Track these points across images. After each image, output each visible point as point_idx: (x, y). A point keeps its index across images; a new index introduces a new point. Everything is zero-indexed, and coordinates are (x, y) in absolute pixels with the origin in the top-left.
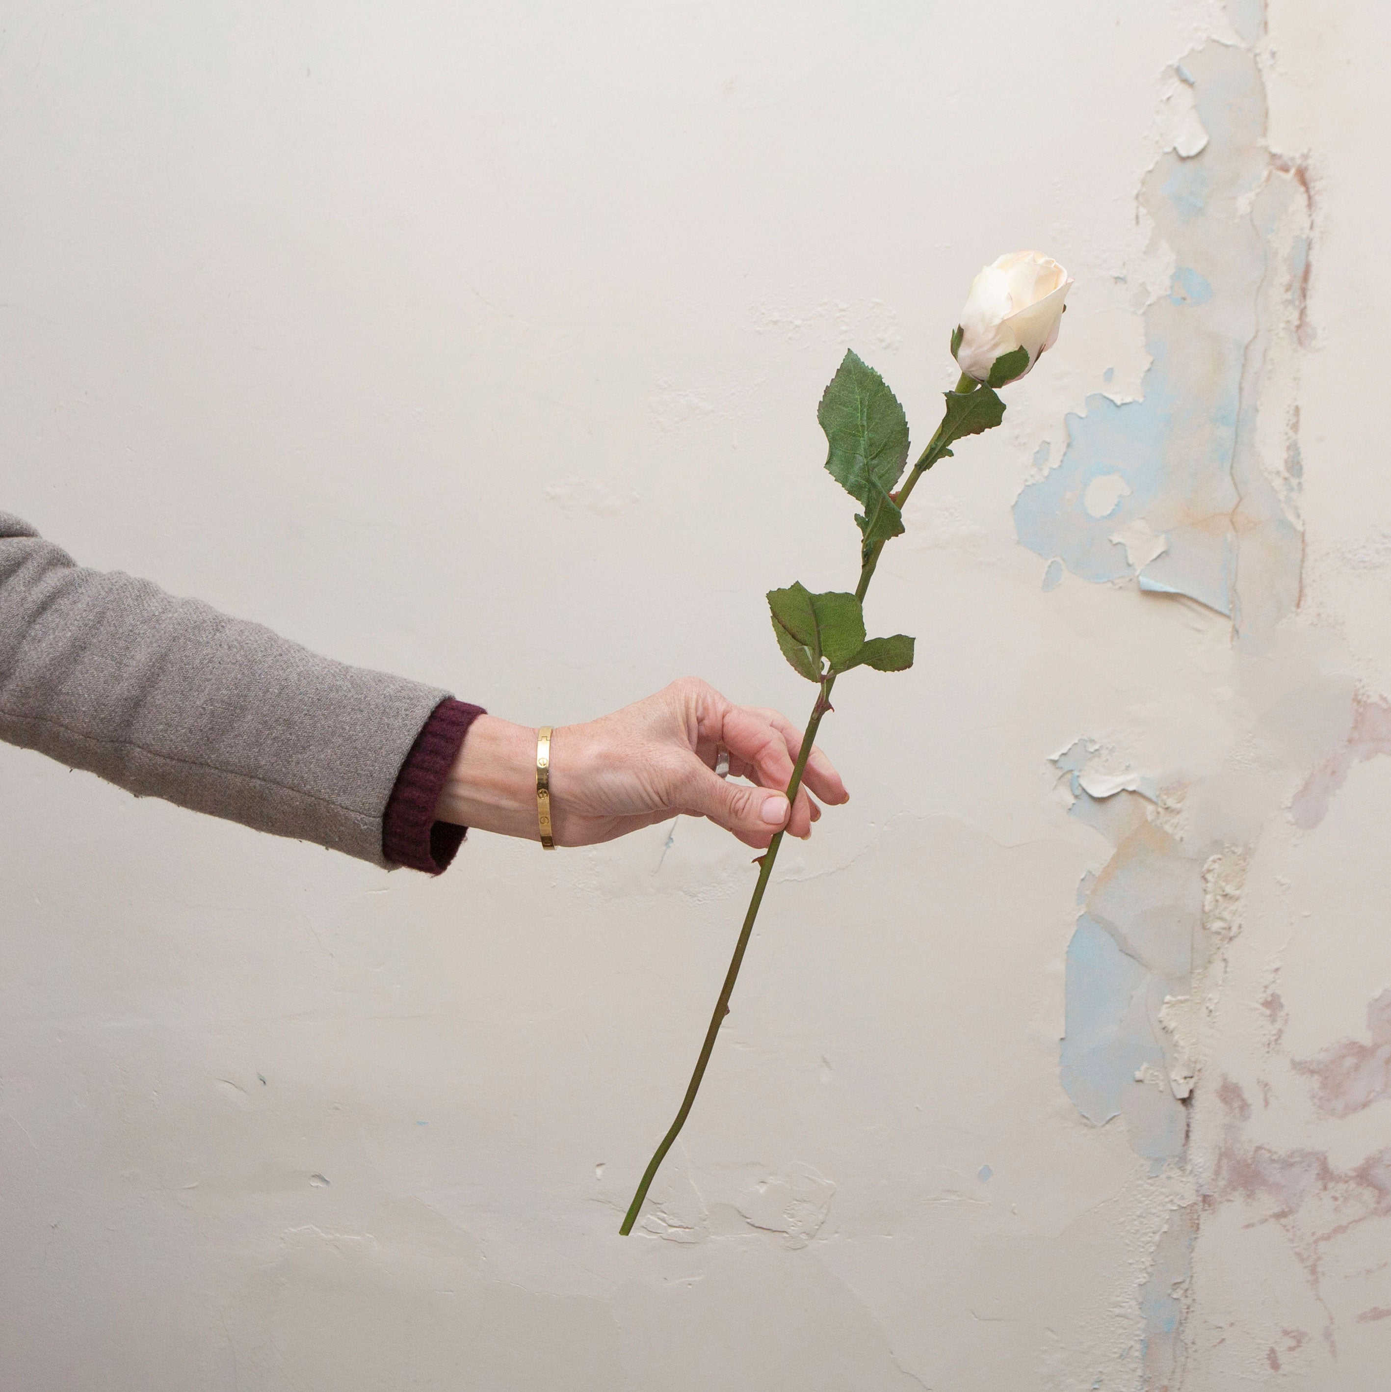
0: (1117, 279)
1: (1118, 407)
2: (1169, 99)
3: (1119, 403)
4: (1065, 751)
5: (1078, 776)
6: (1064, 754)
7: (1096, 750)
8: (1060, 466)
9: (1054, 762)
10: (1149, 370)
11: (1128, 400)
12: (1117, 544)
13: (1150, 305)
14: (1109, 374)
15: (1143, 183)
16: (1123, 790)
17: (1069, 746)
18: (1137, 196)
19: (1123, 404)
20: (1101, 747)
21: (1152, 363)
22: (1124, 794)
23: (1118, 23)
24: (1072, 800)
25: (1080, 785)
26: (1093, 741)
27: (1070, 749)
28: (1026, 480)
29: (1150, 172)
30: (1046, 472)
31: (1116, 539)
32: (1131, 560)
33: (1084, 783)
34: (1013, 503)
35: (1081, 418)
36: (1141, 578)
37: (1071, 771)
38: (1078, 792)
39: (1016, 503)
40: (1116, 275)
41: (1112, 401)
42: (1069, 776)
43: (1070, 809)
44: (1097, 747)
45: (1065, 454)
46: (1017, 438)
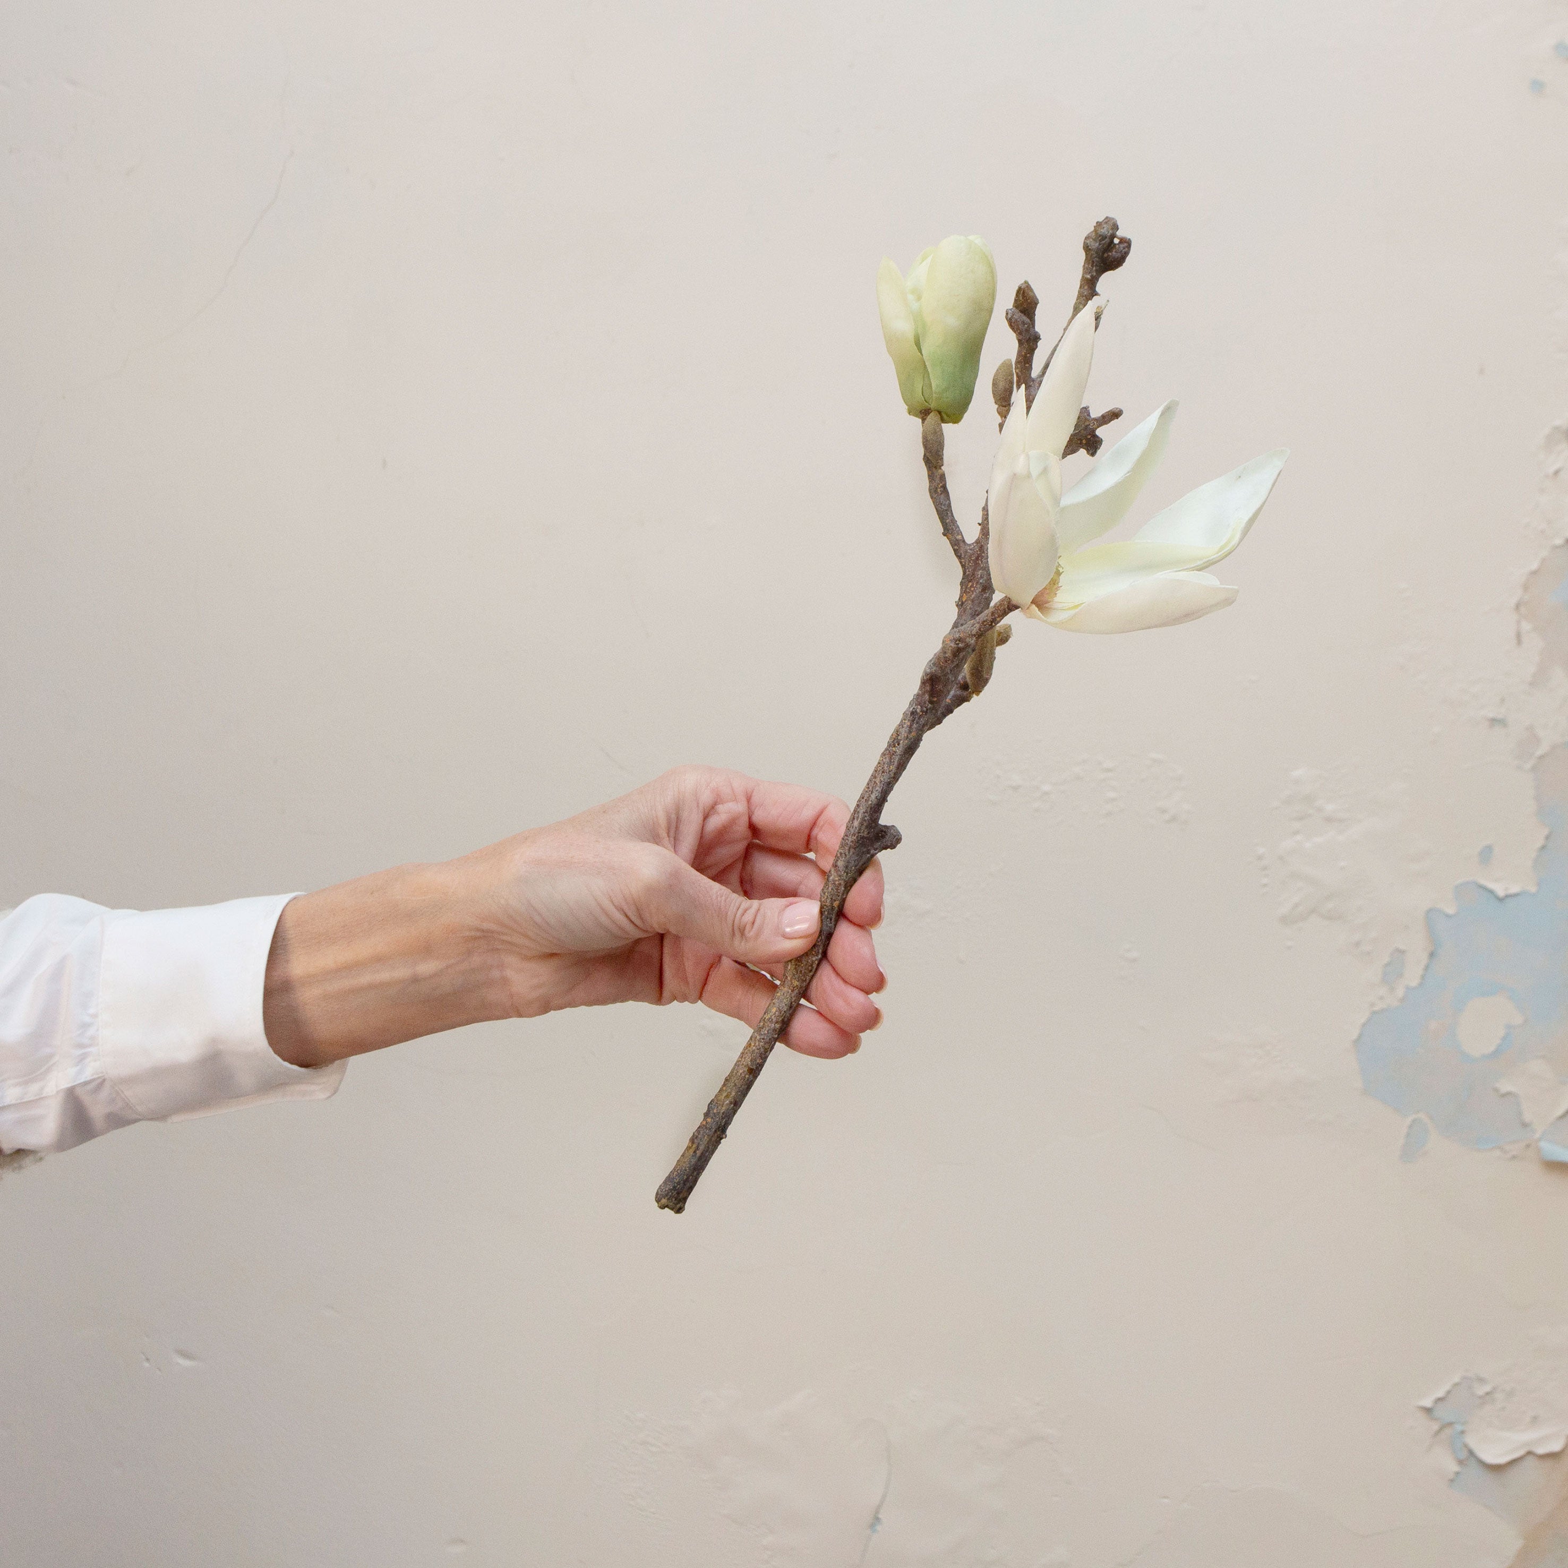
0: (1494, 722)
1: (1501, 900)
2: (1557, 473)
3: (1501, 893)
4: (1440, 1393)
5: (1463, 1432)
6: (1439, 1400)
7: (1487, 1394)
8: (1421, 985)
9: (1428, 1411)
10: (1543, 847)
11: (1514, 889)
12: (1504, 1095)
13: (1541, 757)
14: (1486, 855)
15: (1526, 588)
16: (1529, 1453)
17: (1447, 1387)
18: (1518, 607)
19: (1507, 896)
20: (1494, 1389)
21: (1547, 838)
22: (1530, 1458)
23: (1482, 371)
24: (1453, 1467)
25: (1466, 1446)
26: (1481, 1380)
27: (1449, 1392)
28: (1373, 1005)
29: (1534, 573)
30: (1400, 992)
31: (1505, 1087)
32: (1527, 1117)
33: (1472, 1441)
34: (1355, 1035)
35: (1447, 916)
36: (1543, 1144)
37: (1450, 1424)
38: (1463, 1454)
39: (1360, 1036)
40: (1491, 715)
41: (1491, 892)
42: (1448, 1431)
43: (1452, 1481)
44: (1488, 1388)
45: (1427, 968)
46: (1358, 944)
